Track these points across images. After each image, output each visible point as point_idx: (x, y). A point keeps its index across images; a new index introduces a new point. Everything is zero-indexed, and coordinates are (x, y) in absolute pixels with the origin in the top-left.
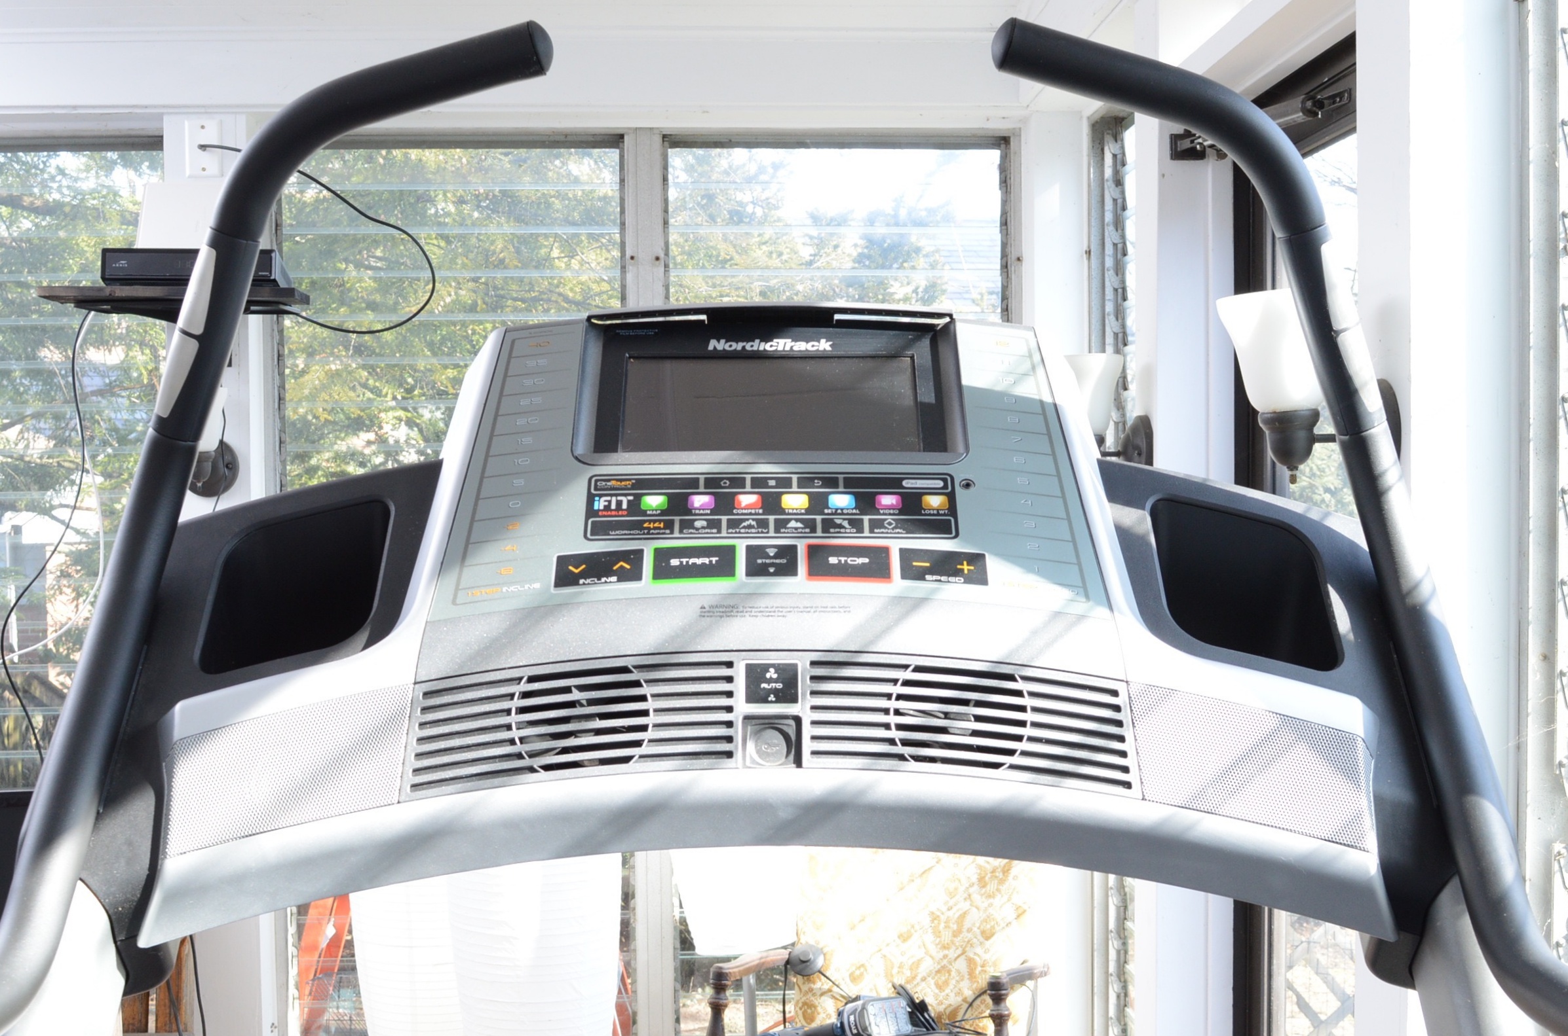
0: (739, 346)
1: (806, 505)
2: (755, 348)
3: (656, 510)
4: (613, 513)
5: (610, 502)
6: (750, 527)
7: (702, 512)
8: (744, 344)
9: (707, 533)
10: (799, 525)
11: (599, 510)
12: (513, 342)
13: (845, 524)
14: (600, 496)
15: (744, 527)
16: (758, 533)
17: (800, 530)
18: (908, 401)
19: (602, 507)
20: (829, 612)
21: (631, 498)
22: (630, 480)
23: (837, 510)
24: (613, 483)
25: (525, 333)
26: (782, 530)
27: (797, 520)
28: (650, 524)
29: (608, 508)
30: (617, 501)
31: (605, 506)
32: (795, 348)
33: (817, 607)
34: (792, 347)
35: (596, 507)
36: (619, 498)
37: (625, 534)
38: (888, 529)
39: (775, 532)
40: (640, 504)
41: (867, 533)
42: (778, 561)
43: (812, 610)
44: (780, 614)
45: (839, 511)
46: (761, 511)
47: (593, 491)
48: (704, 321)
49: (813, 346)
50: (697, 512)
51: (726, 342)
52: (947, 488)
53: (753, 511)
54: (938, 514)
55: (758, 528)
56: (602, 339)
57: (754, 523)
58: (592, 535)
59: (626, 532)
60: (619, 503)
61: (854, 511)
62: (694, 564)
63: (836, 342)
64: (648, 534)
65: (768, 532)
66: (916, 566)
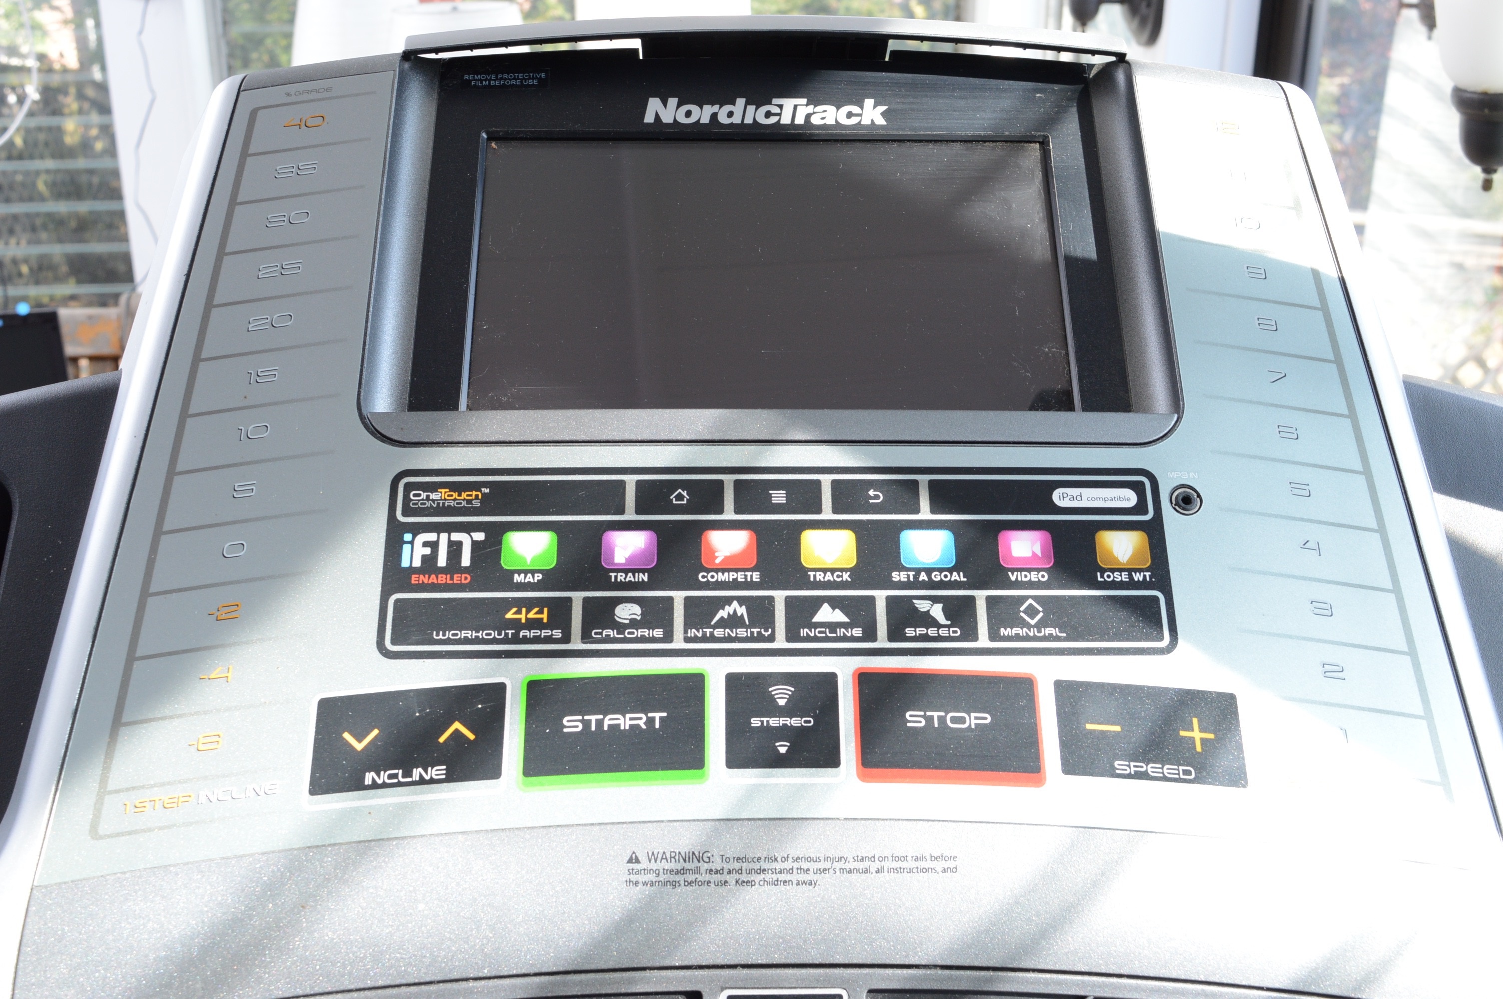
0: (702, 114)
1: (851, 561)
2: (736, 119)
3: (533, 572)
4: (442, 579)
5: (434, 546)
6: (734, 621)
7: (630, 577)
8: (715, 108)
9: (642, 640)
10: (839, 616)
11: (411, 570)
12: (253, 115)
13: (937, 612)
14: (416, 530)
15: (722, 623)
16: (751, 639)
17: (841, 632)
18: (1040, 250)
19: (417, 563)
20: (911, 871)
21: (480, 536)
22: (477, 486)
23: (918, 571)
24: (443, 493)
25: (276, 95)
26: (804, 632)
27: (835, 603)
28: (519, 612)
29: (429, 562)
30: (451, 544)
31: (424, 558)
32: (816, 120)
33: (885, 858)
34: (808, 116)
35: (405, 563)
36: (455, 537)
37: (467, 641)
38: (1029, 627)
39: (789, 639)
40: (498, 553)
41: (984, 641)
42: (796, 722)
43: (874, 866)
44: (803, 877)
45: (923, 577)
46: (756, 577)
47: (399, 517)
48: (635, 51)
49: (850, 115)
50: (621, 577)
51: (679, 105)
52: (1146, 513)
53: (740, 577)
54: (1132, 585)
55: (752, 625)
56: (435, 96)
57: (742, 611)
58: (394, 642)
59: (469, 634)
60: (455, 549)
61: (955, 577)
62: (614, 728)
63: (894, 106)
64: (516, 640)
65: (772, 639)
66: (1092, 732)
